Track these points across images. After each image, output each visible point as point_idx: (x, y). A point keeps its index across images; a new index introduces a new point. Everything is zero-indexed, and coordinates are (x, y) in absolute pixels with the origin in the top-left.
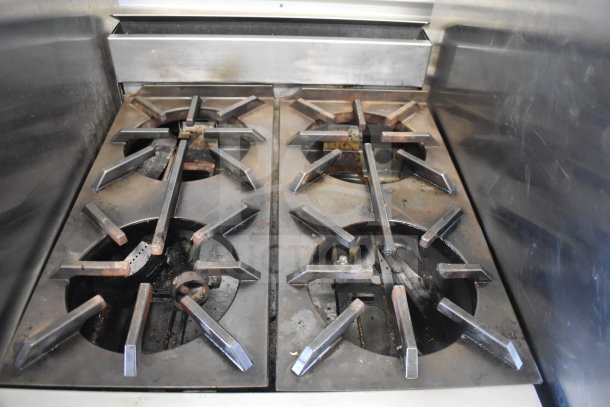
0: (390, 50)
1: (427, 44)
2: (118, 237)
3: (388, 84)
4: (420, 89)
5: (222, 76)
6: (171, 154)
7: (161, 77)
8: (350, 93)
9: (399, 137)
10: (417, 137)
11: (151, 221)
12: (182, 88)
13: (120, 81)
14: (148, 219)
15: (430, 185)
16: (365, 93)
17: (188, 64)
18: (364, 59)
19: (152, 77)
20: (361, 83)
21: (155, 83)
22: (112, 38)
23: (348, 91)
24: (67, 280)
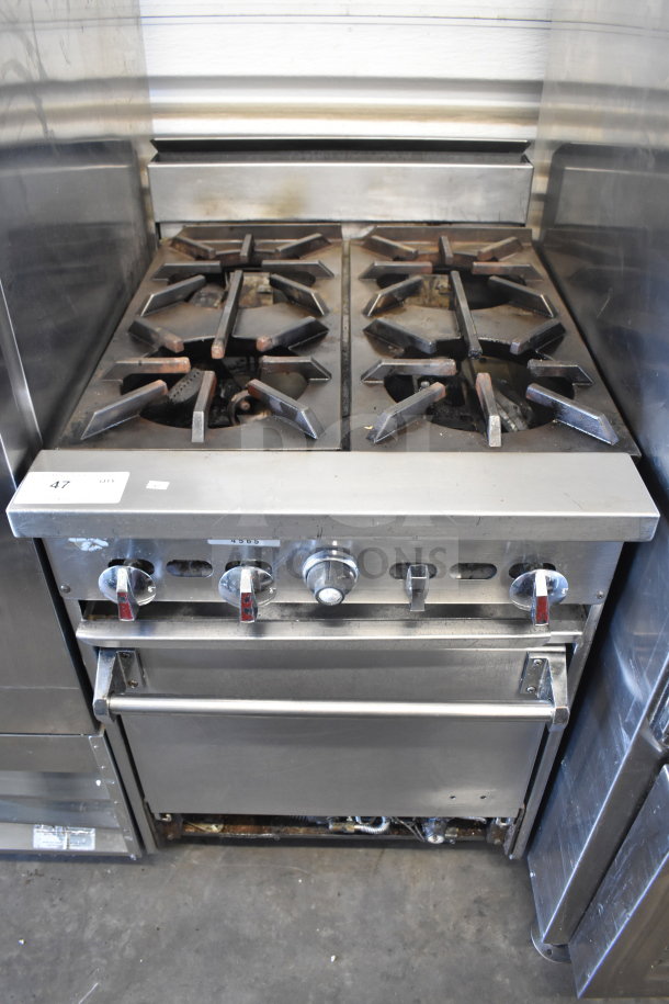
0: (482, 175)
1: (529, 167)
2: (175, 342)
3: (483, 220)
4: (523, 225)
5: (282, 211)
6: (218, 301)
7: (208, 214)
8: (436, 231)
9: (492, 268)
10: (515, 268)
11: (206, 341)
12: (232, 228)
13: (158, 220)
14: (203, 338)
15: (529, 311)
16: (455, 230)
17: (239, 197)
18: (452, 185)
19: (196, 214)
20: (450, 219)
21: (199, 223)
22: (152, 166)
23: (433, 228)
24: (121, 381)
